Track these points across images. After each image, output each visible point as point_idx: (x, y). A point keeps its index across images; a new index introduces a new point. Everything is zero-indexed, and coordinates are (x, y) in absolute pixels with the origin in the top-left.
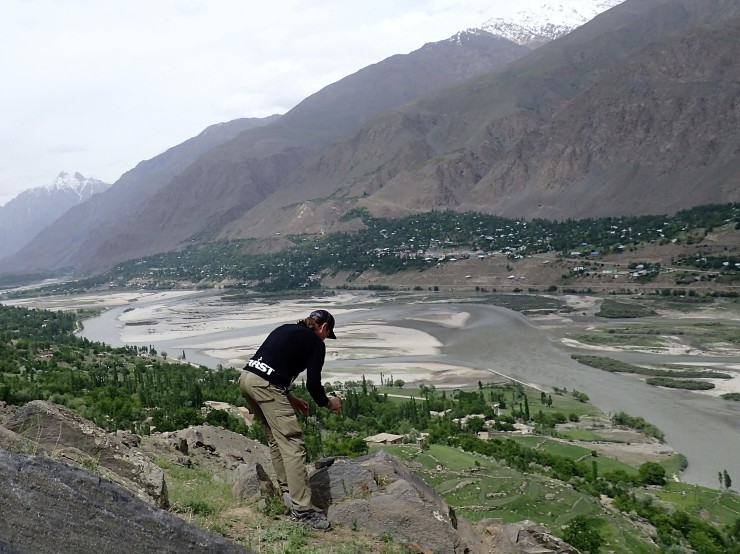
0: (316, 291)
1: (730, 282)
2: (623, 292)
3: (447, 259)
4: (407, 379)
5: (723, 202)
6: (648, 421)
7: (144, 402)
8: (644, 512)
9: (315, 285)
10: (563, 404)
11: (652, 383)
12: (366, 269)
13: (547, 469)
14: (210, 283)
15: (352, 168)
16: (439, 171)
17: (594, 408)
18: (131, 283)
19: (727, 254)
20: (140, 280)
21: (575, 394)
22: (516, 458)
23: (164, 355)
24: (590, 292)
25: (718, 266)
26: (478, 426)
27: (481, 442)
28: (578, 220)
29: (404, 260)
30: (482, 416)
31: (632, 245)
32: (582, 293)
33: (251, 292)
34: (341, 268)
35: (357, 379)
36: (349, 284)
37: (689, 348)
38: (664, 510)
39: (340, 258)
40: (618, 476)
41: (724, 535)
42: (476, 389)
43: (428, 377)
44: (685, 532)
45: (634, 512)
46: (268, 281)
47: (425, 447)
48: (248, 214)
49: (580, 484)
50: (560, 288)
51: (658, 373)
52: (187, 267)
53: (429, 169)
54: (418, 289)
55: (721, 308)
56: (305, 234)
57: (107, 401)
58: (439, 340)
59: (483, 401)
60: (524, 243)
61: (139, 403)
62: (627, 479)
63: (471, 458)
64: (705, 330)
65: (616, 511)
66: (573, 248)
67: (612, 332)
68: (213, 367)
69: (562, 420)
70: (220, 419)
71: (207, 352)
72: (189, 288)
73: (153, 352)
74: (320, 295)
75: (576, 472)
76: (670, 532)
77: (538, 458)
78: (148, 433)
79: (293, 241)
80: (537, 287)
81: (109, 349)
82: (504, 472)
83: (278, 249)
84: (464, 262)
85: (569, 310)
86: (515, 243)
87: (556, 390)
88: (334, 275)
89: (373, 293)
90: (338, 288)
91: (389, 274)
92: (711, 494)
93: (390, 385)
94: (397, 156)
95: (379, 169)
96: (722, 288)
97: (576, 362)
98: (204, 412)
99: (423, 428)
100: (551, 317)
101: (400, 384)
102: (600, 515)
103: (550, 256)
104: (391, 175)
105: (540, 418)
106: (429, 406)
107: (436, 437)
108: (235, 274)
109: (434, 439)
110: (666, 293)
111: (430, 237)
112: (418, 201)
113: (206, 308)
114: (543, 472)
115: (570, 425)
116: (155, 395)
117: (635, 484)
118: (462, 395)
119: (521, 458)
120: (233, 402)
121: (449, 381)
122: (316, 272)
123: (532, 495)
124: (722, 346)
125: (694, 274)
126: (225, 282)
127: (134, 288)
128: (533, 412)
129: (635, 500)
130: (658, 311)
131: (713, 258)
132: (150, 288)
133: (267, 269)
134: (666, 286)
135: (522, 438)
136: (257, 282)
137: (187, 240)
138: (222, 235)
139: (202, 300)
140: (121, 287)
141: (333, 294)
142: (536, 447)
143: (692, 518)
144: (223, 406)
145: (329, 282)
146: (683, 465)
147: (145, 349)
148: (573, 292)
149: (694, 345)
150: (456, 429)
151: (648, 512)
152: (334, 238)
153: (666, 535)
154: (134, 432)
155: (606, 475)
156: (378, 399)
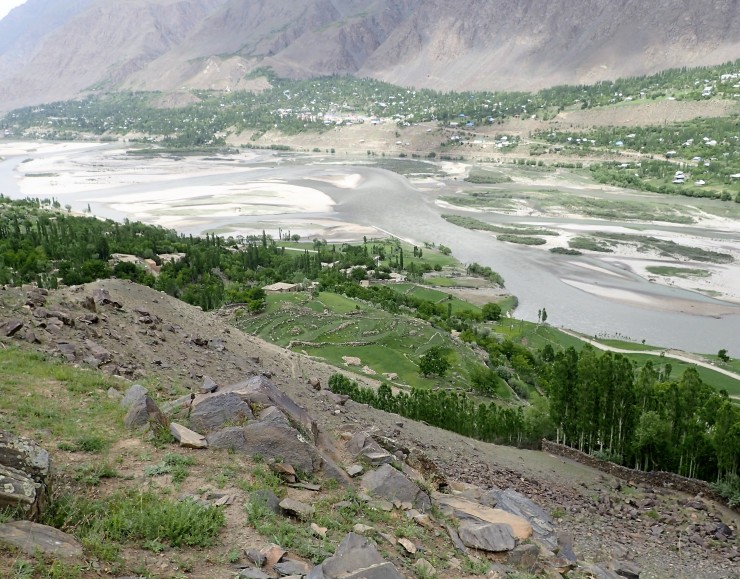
0: (221, 148)
1: (570, 155)
2: (488, 160)
3: (343, 124)
4: (302, 233)
5: (576, 84)
6: (493, 270)
7: (50, 255)
8: (483, 342)
9: (220, 142)
10: (430, 255)
11: (500, 239)
12: (269, 129)
13: (413, 310)
14: (114, 136)
15: (259, 24)
16: (342, 32)
17: (455, 260)
18: (28, 132)
19: (572, 130)
20: (40, 130)
21: (441, 248)
22: (390, 302)
23: (69, 208)
24: (462, 159)
25: (563, 141)
26: (360, 276)
27: (363, 289)
28: (459, 92)
29: (305, 122)
30: (364, 267)
31: (500, 119)
32: (455, 160)
33: (156, 147)
34: (245, 126)
35: (258, 233)
36: (253, 143)
37: (532, 210)
38: (497, 340)
39: (245, 116)
40: (467, 315)
41: (536, 357)
42: (361, 243)
43: (321, 232)
44: (509, 356)
45: (474, 343)
46: (174, 136)
47: (315, 294)
48: (152, 65)
49: (437, 321)
50: (439, 154)
51: (506, 231)
52: (89, 117)
53: (333, 31)
54: (316, 150)
55: (560, 178)
56: (212, 90)
57: (10, 253)
58: (333, 199)
59: (366, 254)
60: (412, 112)
61: (44, 255)
62: (472, 317)
63: (352, 303)
64: (545, 195)
65: (461, 342)
66: (453, 118)
67: (475, 195)
68: (120, 220)
69: (428, 269)
70: (128, 271)
71: (112, 206)
72: (92, 140)
73: (57, 205)
74: (225, 152)
75: (435, 313)
76: (498, 356)
77: (407, 301)
78: (55, 286)
79: (199, 96)
80: (420, 153)
81: (8, 201)
82: (379, 313)
83: (183, 104)
84: (358, 127)
85: (444, 175)
86: (405, 111)
87: (427, 244)
88: (239, 133)
89: (276, 152)
90: (243, 146)
91: (290, 135)
92: (532, 326)
93: (288, 239)
94: (302, 15)
95: (285, 27)
96: (565, 160)
97: (444, 220)
98: (112, 265)
99: (314, 278)
100: (429, 180)
101: (296, 238)
102: (450, 346)
103: (433, 125)
104: (297, 34)
105: (412, 269)
106: (321, 258)
107: (325, 286)
108: (140, 128)
109: (324, 287)
110: (522, 163)
111: (330, 100)
112: (321, 64)
113: (110, 161)
114: (410, 313)
115: (435, 273)
116: (60, 247)
117: (478, 320)
118: (349, 248)
119: (393, 302)
120: (139, 255)
121: (339, 236)
122: (221, 130)
123: (398, 332)
124: (556, 209)
125: (544, 147)
126: (131, 135)
127: (32, 137)
128: (406, 263)
129: (476, 333)
130: (513, 178)
131: (560, 134)
132: (50, 138)
133: (173, 124)
134: (522, 156)
135: (396, 285)
136: (162, 137)
137: (87, 89)
138: (125, 86)
139: (106, 153)
140: (18, 136)
141: (237, 152)
142: (407, 293)
143: (516, 345)
144: (131, 259)
145: (234, 140)
146: (514, 303)
147: (47, 201)
148: (448, 159)
149: (537, 208)
150: (341, 279)
151: (485, 341)
152: (240, 96)
153: (495, 359)
154: (40, 286)
155: (458, 314)
156: (276, 252)
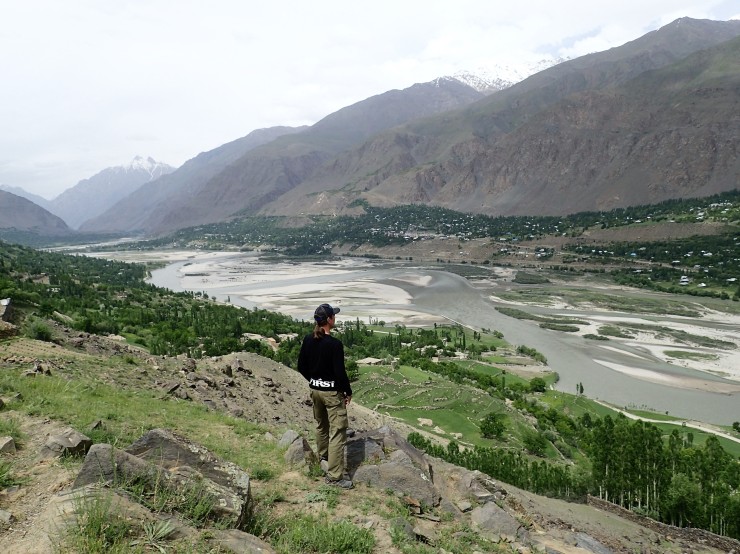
0: (328, 256)
1: (594, 263)
2: (530, 266)
3: (419, 239)
4: (387, 320)
5: (595, 210)
6: (538, 351)
7: (198, 333)
8: (531, 409)
9: (327, 252)
10: (487, 339)
11: (542, 327)
12: (364, 242)
13: (474, 382)
14: (250, 247)
15: (358, 170)
16: (418, 175)
17: (505, 342)
18: (190, 244)
19: (595, 244)
20: (197, 243)
21: (495, 333)
22: (455, 375)
23: (214, 298)
24: (510, 266)
25: (589, 252)
26: (432, 354)
27: (434, 364)
28: (506, 216)
29: (390, 237)
30: (435, 347)
31: (538, 236)
32: (505, 266)
33: (281, 255)
34: (347, 241)
35: (353, 319)
36: (351, 253)
37: (566, 305)
38: (542, 408)
39: (346, 234)
40: (518, 387)
41: (576, 423)
42: (432, 328)
43: (401, 319)
44: (554, 421)
45: (525, 410)
46: (293, 248)
47: (397, 368)
48: (281, 198)
49: (493, 391)
50: (492, 261)
51: (547, 320)
52: (234, 234)
53: (411, 174)
54: (398, 258)
55: (588, 280)
56: (322, 215)
57: (169, 332)
58: (411, 294)
59: (436, 337)
60: (470, 230)
61: (193, 333)
62: (522, 388)
63: (426, 375)
64: (577, 293)
65: (514, 409)
66: (502, 235)
67: (521, 292)
68: (251, 309)
69: (485, 350)
70: (254, 347)
71: (247, 298)
72: (235, 250)
73: (206, 296)
74: (331, 259)
75: (492, 384)
76: (545, 422)
77: (469, 374)
78: (199, 356)
79: (314, 220)
80: (477, 261)
81: (171, 293)
82: (446, 383)
83: (302, 225)
84: (430, 242)
85: (496, 277)
86: (465, 230)
87: (484, 330)
88: (341, 246)
89: (368, 260)
90: (343, 255)
91: (379, 247)
92: (572, 397)
93: (376, 324)
94: (390, 163)
95: (377, 171)
96: (590, 267)
97: (497, 312)
98: (243, 341)
99: (395, 355)
100: (484, 281)
101: (382, 323)
102: (505, 412)
103: (487, 240)
104: (385, 176)
105: (472, 349)
106: (401, 339)
107: (404, 361)
108: (269, 242)
109: (403, 362)
110: (556, 268)
111: (409, 223)
112: (402, 197)
113: (247, 265)
114: (471, 384)
115: (491, 353)
116: (206, 328)
117: (527, 392)
118: (423, 332)
119: (458, 375)
120: (264, 334)
121: (415, 322)
122: (329, 243)
123: (463, 399)
124: (586, 304)
125: (574, 257)
126: (262, 247)
127: (192, 248)
128: (468, 344)
129: (526, 401)
130: (551, 280)
131: (586, 247)
132: (205, 248)
133: (293, 239)
134: (557, 264)
135: (460, 361)
136: (286, 248)
137: (234, 215)
138: (261, 212)
139: (245, 259)
140: (182, 247)
141: (340, 259)
142: (468, 368)
143: (559, 413)
144: (257, 337)
145: (337, 251)
146: (557, 379)
147: (199, 294)
148: (499, 265)
149: (570, 303)
150: (418, 355)
151: (533, 409)
152: (341, 219)
153: (542, 424)
154: (189, 356)
155: (510, 386)
156: (367, 334)
